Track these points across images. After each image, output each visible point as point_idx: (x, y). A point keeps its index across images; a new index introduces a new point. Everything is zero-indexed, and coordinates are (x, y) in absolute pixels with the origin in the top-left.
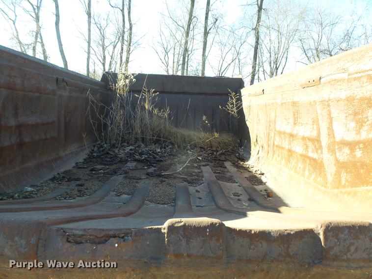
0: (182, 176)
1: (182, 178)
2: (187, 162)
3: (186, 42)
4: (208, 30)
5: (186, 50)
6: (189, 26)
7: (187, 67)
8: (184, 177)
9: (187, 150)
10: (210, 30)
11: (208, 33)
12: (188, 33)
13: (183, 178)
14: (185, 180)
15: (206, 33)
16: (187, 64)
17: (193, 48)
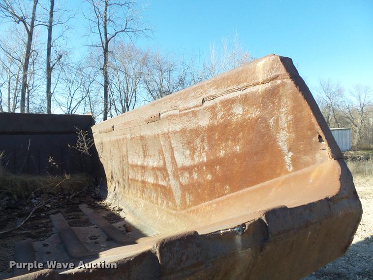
0: (24, 232)
1: (23, 234)
2: (31, 213)
3: (25, 77)
4: (51, 65)
5: (25, 85)
6: (27, 59)
7: (28, 104)
8: (28, 232)
9: (31, 199)
10: (54, 66)
11: (52, 69)
12: (26, 67)
13: (25, 233)
14: (29, 236)
15: (49, 69)
16: (28, 101)
17: (35, 84)
